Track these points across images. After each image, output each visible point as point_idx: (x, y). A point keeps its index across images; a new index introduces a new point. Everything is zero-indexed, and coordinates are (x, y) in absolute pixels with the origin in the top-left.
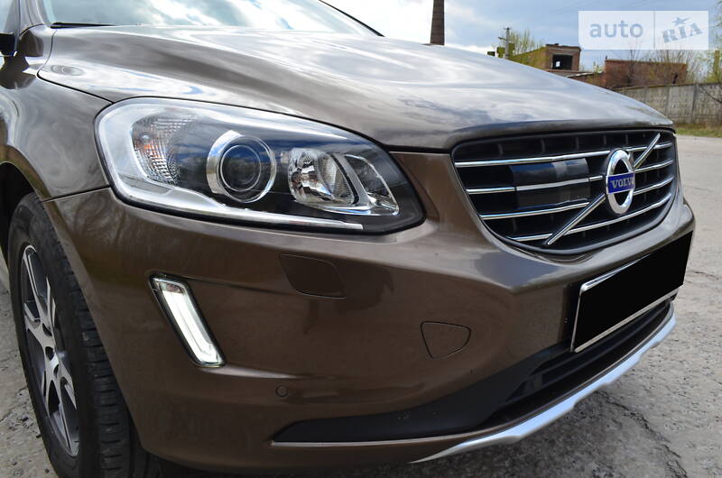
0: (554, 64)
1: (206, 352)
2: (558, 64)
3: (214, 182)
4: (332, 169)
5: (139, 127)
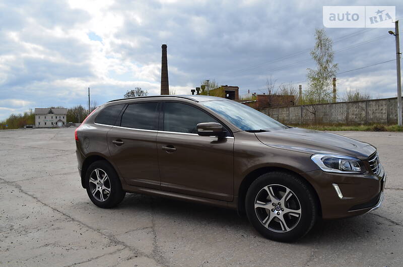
1: (340, 196)
2: (228, 95)
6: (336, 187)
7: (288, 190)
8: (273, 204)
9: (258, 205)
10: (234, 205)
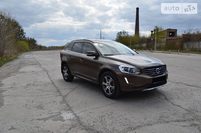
0: (170, 34)
1: (128, 82)
2: (171, 34)
3: (128, 71)
4: (135, 70)
5: (125, 68)
6: (126, 79)
7: (111, 78)
8: (107, 83)
9: (104, 83)
10: (98, 83)
